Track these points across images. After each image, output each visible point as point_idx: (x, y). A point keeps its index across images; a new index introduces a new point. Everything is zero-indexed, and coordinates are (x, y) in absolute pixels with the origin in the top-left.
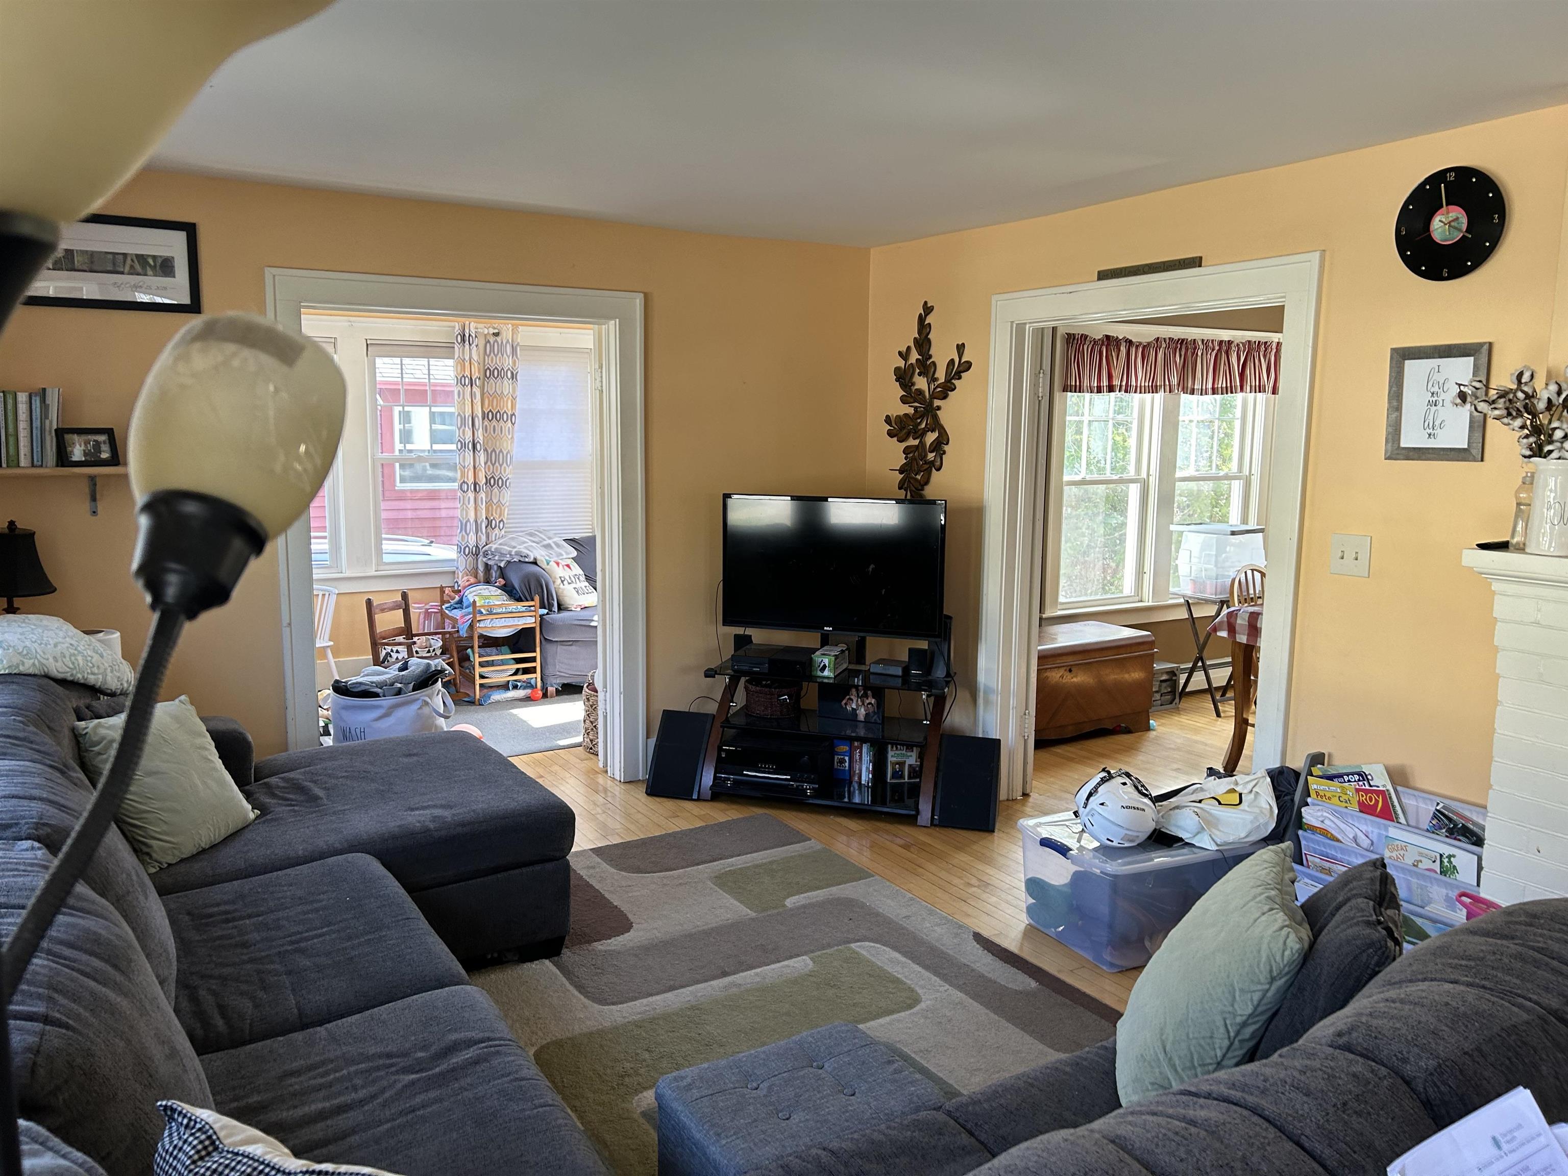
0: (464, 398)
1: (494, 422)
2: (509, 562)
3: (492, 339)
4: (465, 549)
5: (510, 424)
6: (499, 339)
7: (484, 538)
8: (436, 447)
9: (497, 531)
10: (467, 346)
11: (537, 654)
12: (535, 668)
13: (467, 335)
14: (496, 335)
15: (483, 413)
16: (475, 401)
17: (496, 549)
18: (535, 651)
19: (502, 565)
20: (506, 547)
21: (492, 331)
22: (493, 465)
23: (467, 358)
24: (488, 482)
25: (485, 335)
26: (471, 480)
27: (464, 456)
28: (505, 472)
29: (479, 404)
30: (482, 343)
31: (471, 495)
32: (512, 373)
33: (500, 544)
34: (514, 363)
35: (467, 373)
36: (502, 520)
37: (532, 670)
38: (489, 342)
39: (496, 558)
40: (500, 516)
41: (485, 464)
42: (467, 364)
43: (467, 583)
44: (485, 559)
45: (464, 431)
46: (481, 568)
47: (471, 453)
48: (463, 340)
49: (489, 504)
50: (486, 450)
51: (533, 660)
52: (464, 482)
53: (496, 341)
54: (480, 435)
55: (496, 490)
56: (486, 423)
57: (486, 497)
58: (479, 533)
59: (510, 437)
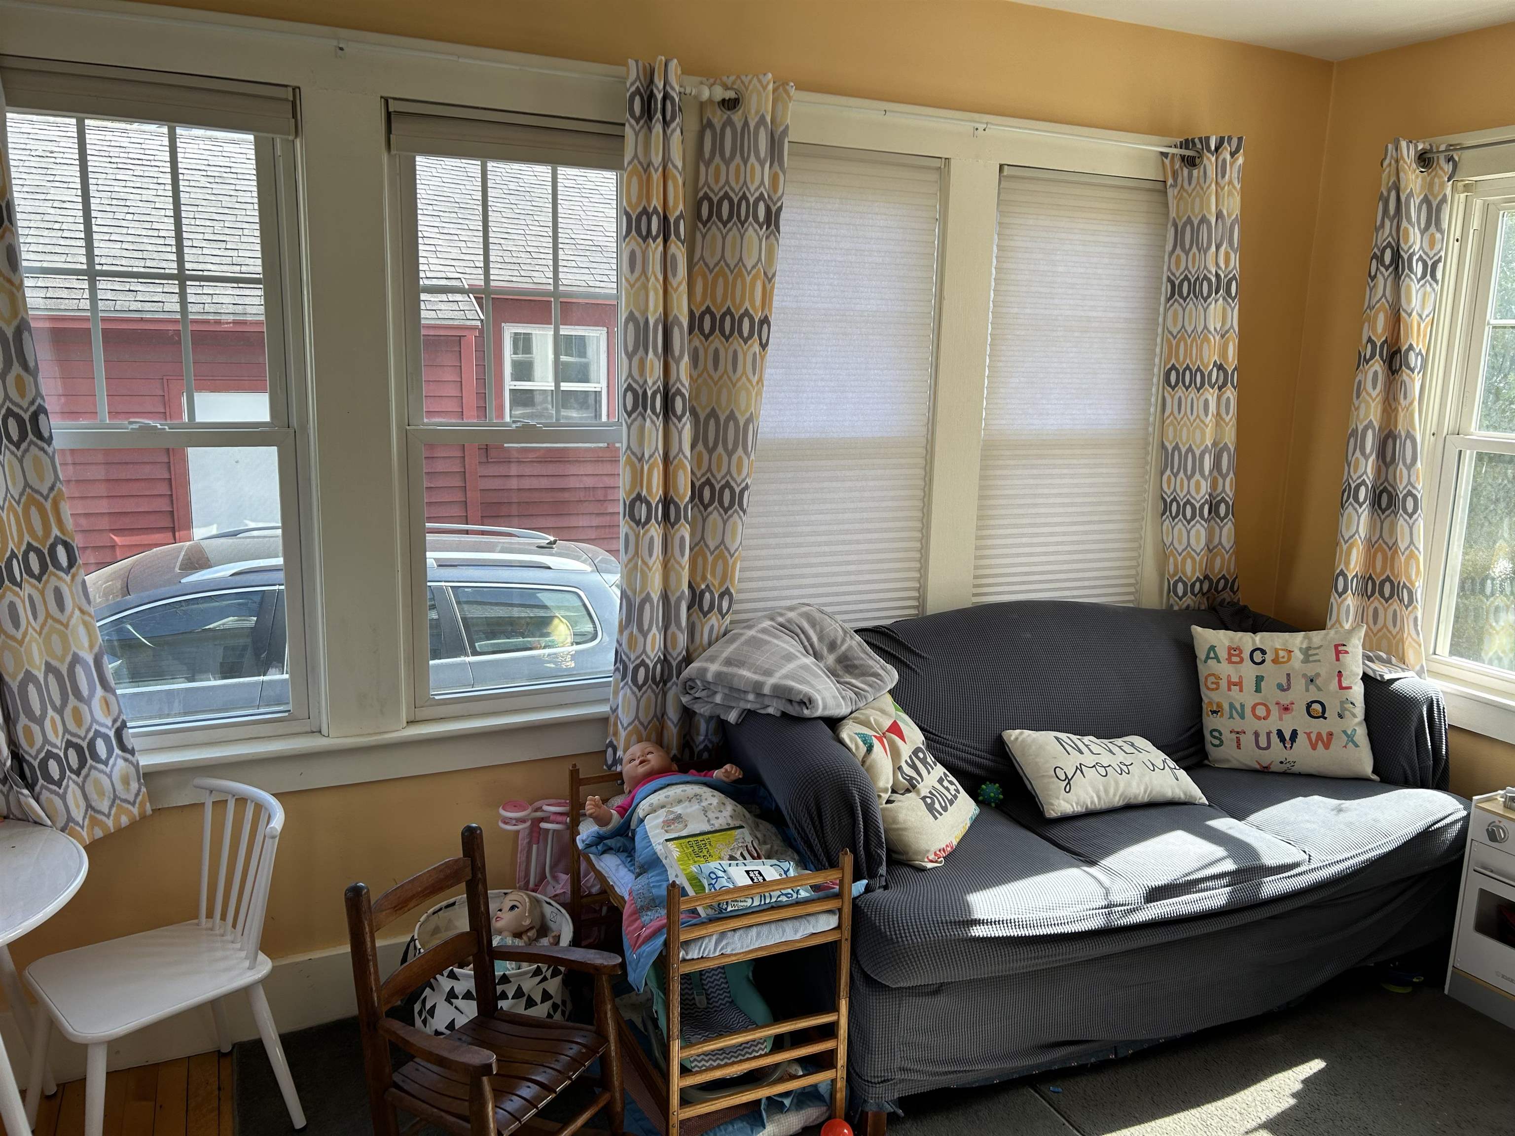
0: (644, 272)
1: (716, 341)
2: (749, 715)
3: (718, 117)
4: (636, 670)
5: (757, 348)
6: (737, 117)
7: (682, 639)
8: (565, 386)
9: (714, 620)
10: (658, 128)
11: (843, 1017)
12: (832, 1053)
13: (660, 96)
14: (731, 104)
15: (691, 314)
16: (674, 282)
17: (719, 675)
18: (835, 1009)
19: (732, 717)
20: (745, 673)
21: (720, 93)
22: (711, 451)
23: (657, 160)
24: (696, 493)
25: (702, 105)
26: (656, 493)
27: (642, 428)
28: (739, 472)
29: (684, 287)
30: (693, 125)
31: (655, 531)
32: (768, 210)
33: (728, 662)
34: (774, 179)
35: (656, 202)
36: (727, 592)
37: (824, 1061)
38: (710, 124)
39: (718, 699)
40: (721, 584)
41: (693, 447)
42: (656, 176)
43: (641, 770)
44: (685, 699)
45: (642, 363)
46: (673, 714)
47: (660, 423)
48: (648, 112)
49: (699, 546)
50: (694, 413)
51: (829, 1031)
52: (639, 497)
53: (729, 122)
54: (683, 371)
55: (715, 517)
56: (696, 343)
57: (692, 535)
58: (673, 628)
59: (755, 380)
